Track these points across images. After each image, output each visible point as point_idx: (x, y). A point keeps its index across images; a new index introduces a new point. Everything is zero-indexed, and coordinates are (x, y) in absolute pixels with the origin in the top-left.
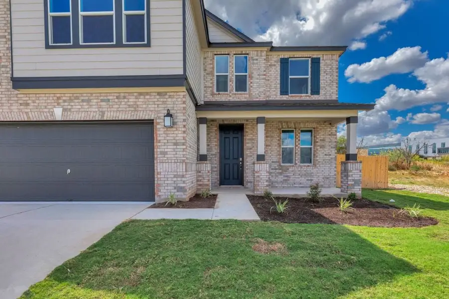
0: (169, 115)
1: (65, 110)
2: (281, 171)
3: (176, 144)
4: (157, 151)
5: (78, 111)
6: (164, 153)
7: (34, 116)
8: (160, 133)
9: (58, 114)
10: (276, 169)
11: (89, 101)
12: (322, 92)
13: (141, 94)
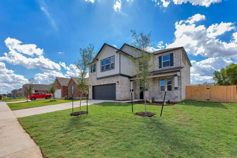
0: (118, 82)
1: (103, 83)
2: (159, 94)
3: (119, 88)
4: (116, 90)
5: (105, 83)
6: (117, 90)
7: (100, 84)
8: (117, 86)
9: (102, 84)
10: (158, 93)
11: (106, 81)
12: (174, 65)
13: (114, 78)
